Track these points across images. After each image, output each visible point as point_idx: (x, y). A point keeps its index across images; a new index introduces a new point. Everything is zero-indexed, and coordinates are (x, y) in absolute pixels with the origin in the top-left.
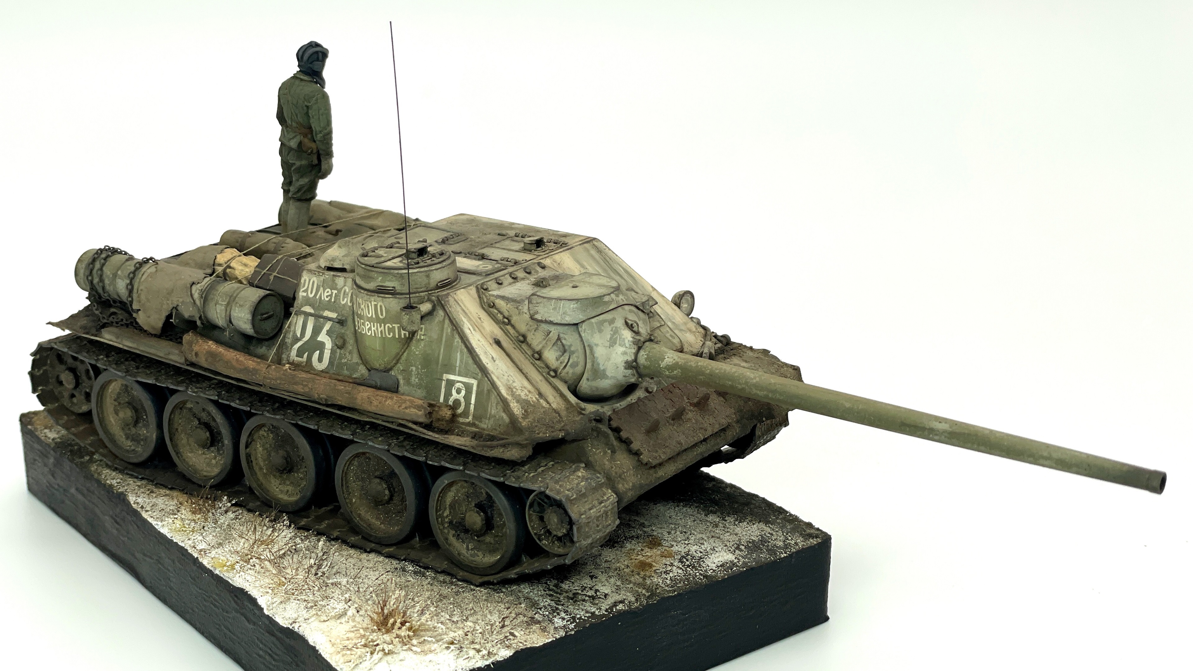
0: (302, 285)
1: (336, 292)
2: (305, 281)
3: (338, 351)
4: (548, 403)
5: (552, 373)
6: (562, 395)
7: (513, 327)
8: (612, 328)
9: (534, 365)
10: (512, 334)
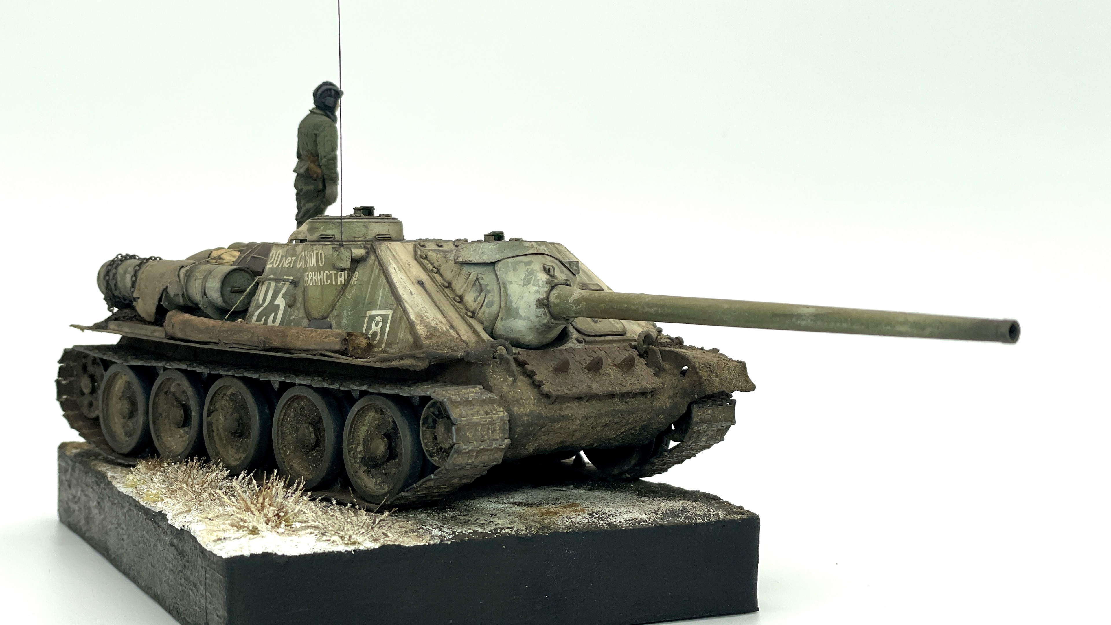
0: (270, 258)
1: (295, 258)
2: (273, 254)
3: (289, 310)
4: (458, 334)
5: (470, 314)
6: (475, 332)
7: (441, 275)
8: (528, 269)
9: (453, 307)
10: (437, 280)
